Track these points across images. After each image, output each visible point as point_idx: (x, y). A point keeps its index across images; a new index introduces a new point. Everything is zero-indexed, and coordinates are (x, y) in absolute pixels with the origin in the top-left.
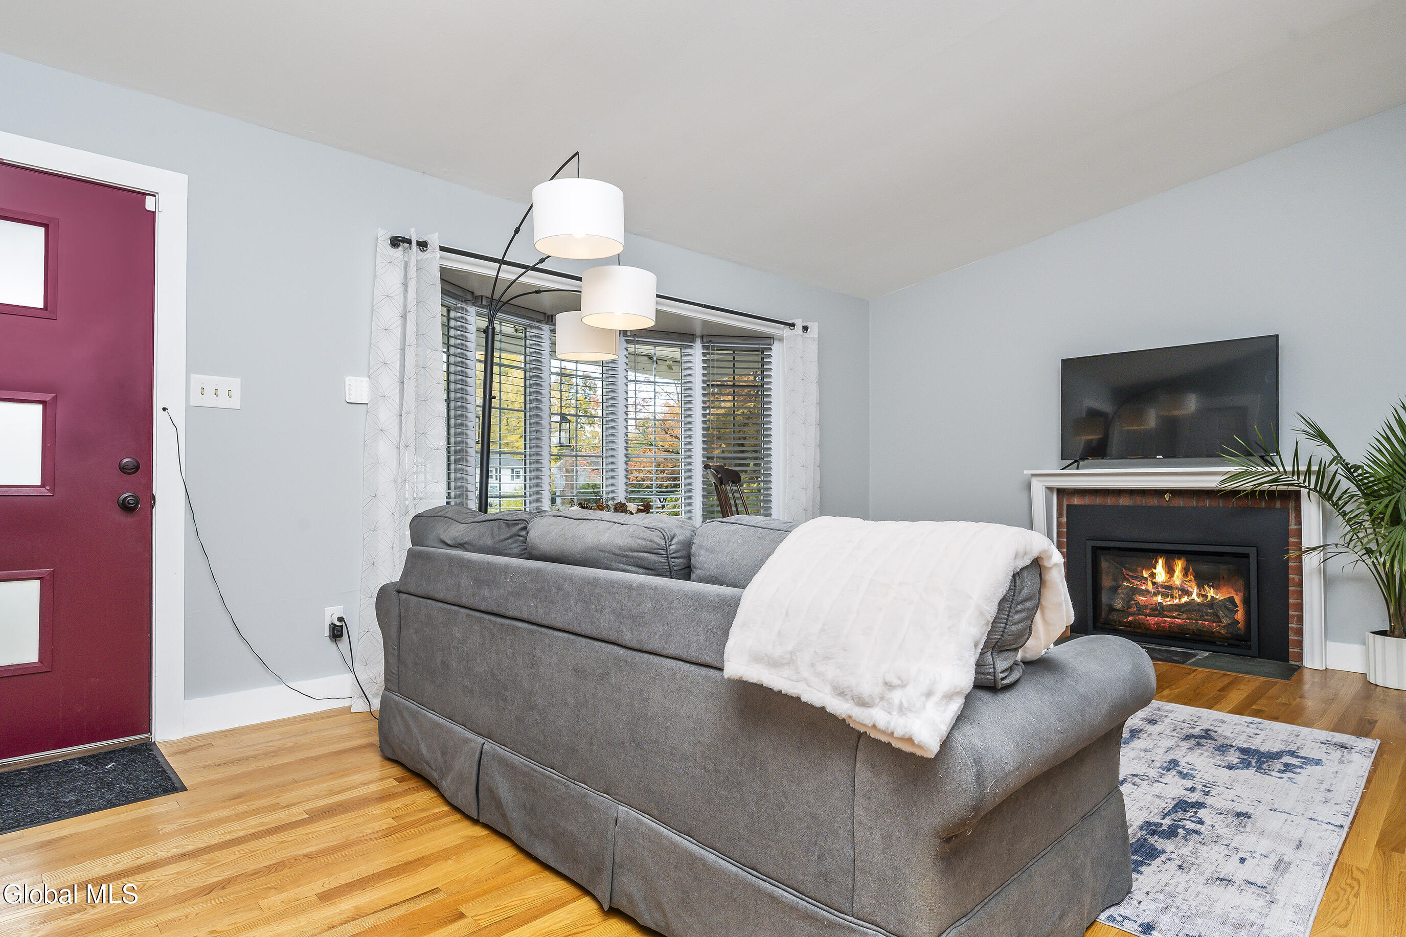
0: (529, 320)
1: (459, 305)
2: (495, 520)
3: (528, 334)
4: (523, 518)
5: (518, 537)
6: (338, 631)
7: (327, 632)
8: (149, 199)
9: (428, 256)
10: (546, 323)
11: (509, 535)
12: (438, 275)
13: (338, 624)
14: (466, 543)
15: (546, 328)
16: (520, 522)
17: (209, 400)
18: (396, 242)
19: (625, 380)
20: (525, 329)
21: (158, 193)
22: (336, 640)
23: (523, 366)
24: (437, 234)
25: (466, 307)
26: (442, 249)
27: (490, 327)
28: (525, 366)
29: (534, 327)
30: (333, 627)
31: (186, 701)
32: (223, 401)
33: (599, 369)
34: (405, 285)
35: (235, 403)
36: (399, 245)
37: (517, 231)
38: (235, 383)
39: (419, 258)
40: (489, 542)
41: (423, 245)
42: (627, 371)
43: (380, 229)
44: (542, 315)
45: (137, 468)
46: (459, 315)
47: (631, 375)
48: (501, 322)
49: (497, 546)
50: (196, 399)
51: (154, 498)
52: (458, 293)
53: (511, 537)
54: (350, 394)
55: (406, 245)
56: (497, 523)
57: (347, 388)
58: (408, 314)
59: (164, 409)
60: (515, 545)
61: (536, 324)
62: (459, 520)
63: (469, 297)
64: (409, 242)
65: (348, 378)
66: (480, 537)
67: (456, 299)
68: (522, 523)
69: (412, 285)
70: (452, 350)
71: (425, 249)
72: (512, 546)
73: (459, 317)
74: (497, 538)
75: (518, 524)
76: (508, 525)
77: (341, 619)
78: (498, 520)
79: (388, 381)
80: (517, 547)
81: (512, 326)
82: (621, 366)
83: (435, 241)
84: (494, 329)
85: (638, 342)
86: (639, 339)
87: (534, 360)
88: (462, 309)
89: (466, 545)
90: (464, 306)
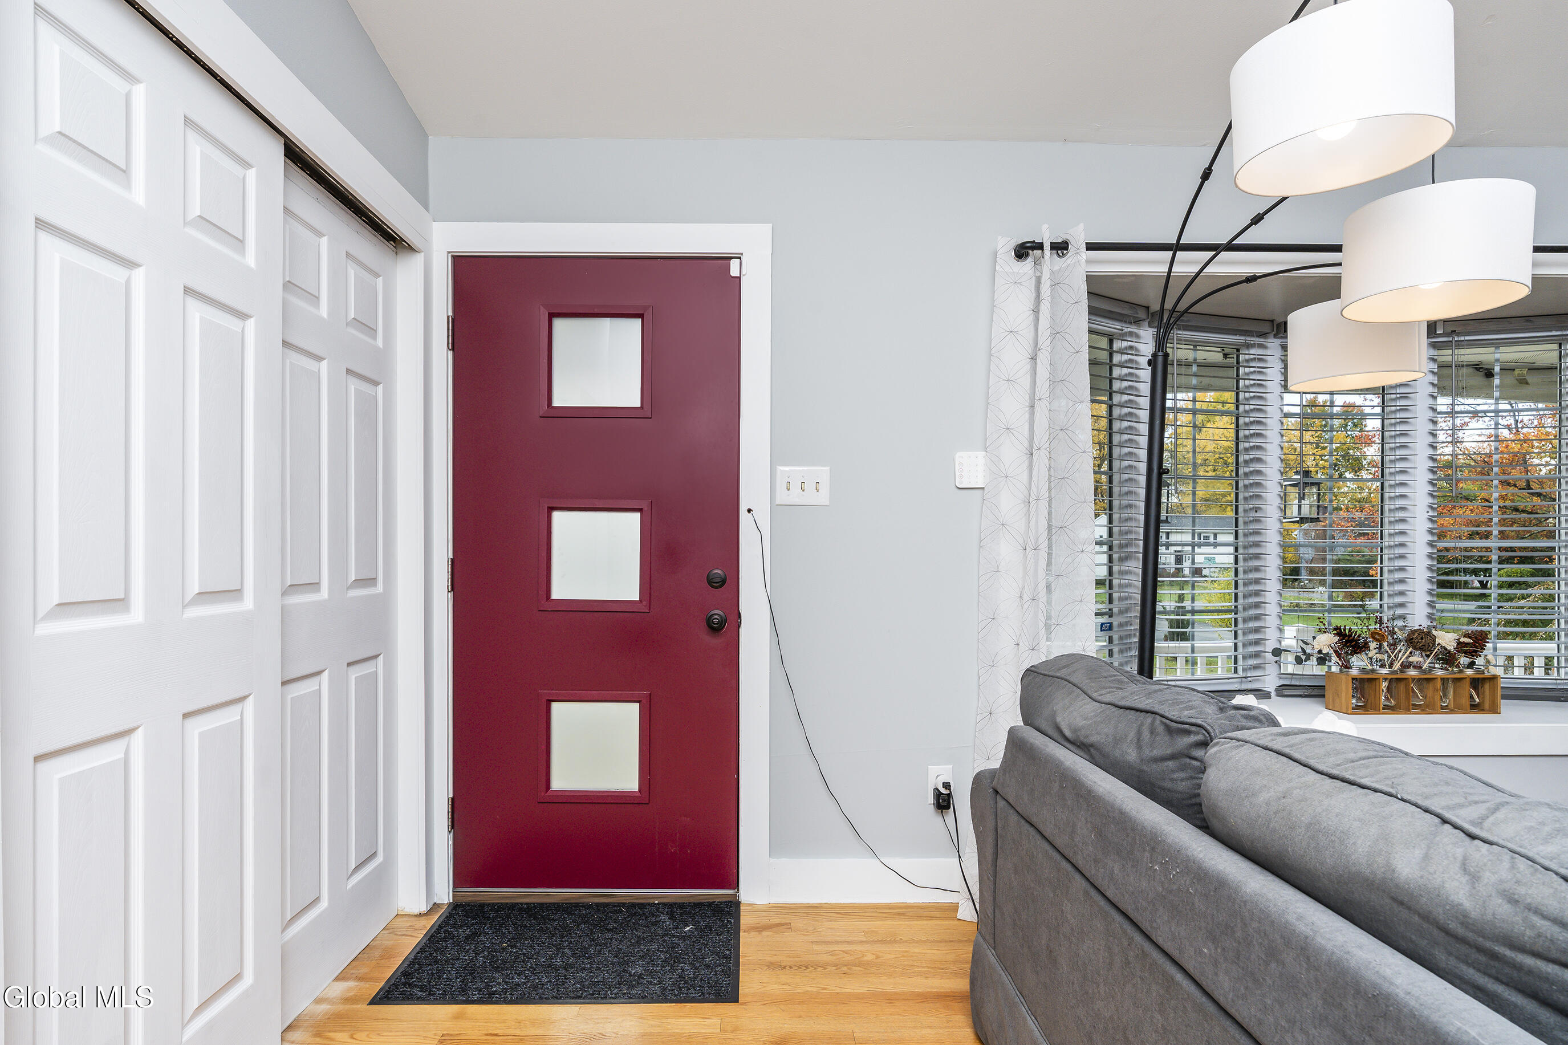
0: (1244, 335)
1: (1126, 330)
2: (1147, 712)
3: (1242, 358)
4: (1199, 721)
5: (1188, 760)
6: (944, 801)
7: (931, 799)
8: (734, 265)
9: (1069, 261)
10: (1275, 336)
11: (1169, 752)
12: (1084, 287)
13: (943, 791)
14: (1092, 745)
15: (1273, 345)
16: (1193, 728)
17: (795, 497)
18: (1022, 251)
19: (1431, 414)
20: (1238, 350)
21: (742, 254)
22: (942, 812)
23: (1232, 408)
24: (1081, 226)
25: (1136, 331)
26: (1091, 247)
27: (1160, 354)
28: (1237, 408)
29: (1253, 346)
30: (938, 794)
31: (772, 860)
32: (810, 497)
33: (1377, 400)
34: (1036, 311)
35: (823, 497)
36: (1027, 255)
37: (1206, 175)
38: (823, 473)
39: (1056, 268)
40: (1131, 755)
41: (1061, 247)
42: (1434, 398)
43: (1000, 237)
44: (1268, 324)
45: (723, 582)
46: (1125, 344)
47: (1443, 402)
48: (1195, 346)
49: (1145, 768)
50: (783, 497)
51: (739, 616)
52: (1123, 312)
53: (1172, 757)
54: (961, 476)
55: (1038, 252)
56: (1149, 719)
57: (957, 468)
58: (1039, 353)
59: (749, 511)
60: (1182, 775)
61: (1258, 339)
62: (1089, 692)
63: (1142, 314)
64: (1040, 246)
65: (958, 454)
66: (1117, 741)
67: (1120, 321)
68: (1197, 733)
69: (1045, 308)
70: (1117, 399)
71: (1065, 252)
72: (1175, 776)
73: (1126, 348)
74: (1147, 753)
75: (1188, 732)
76: (1169, 730)
77: (947, 786)
78: (1153, 713)
79: (1012, 453)
80: (1187, 779)
81: (1219, 349)
82: (1423, 390)
83: (1078, 238)
84: (1166, 355)
85: (1460, 344)
86: (1462, 338)
87: (1252, 398)
88: (1131, 334)
89: (1092, 750)
90: (1133, 329)
